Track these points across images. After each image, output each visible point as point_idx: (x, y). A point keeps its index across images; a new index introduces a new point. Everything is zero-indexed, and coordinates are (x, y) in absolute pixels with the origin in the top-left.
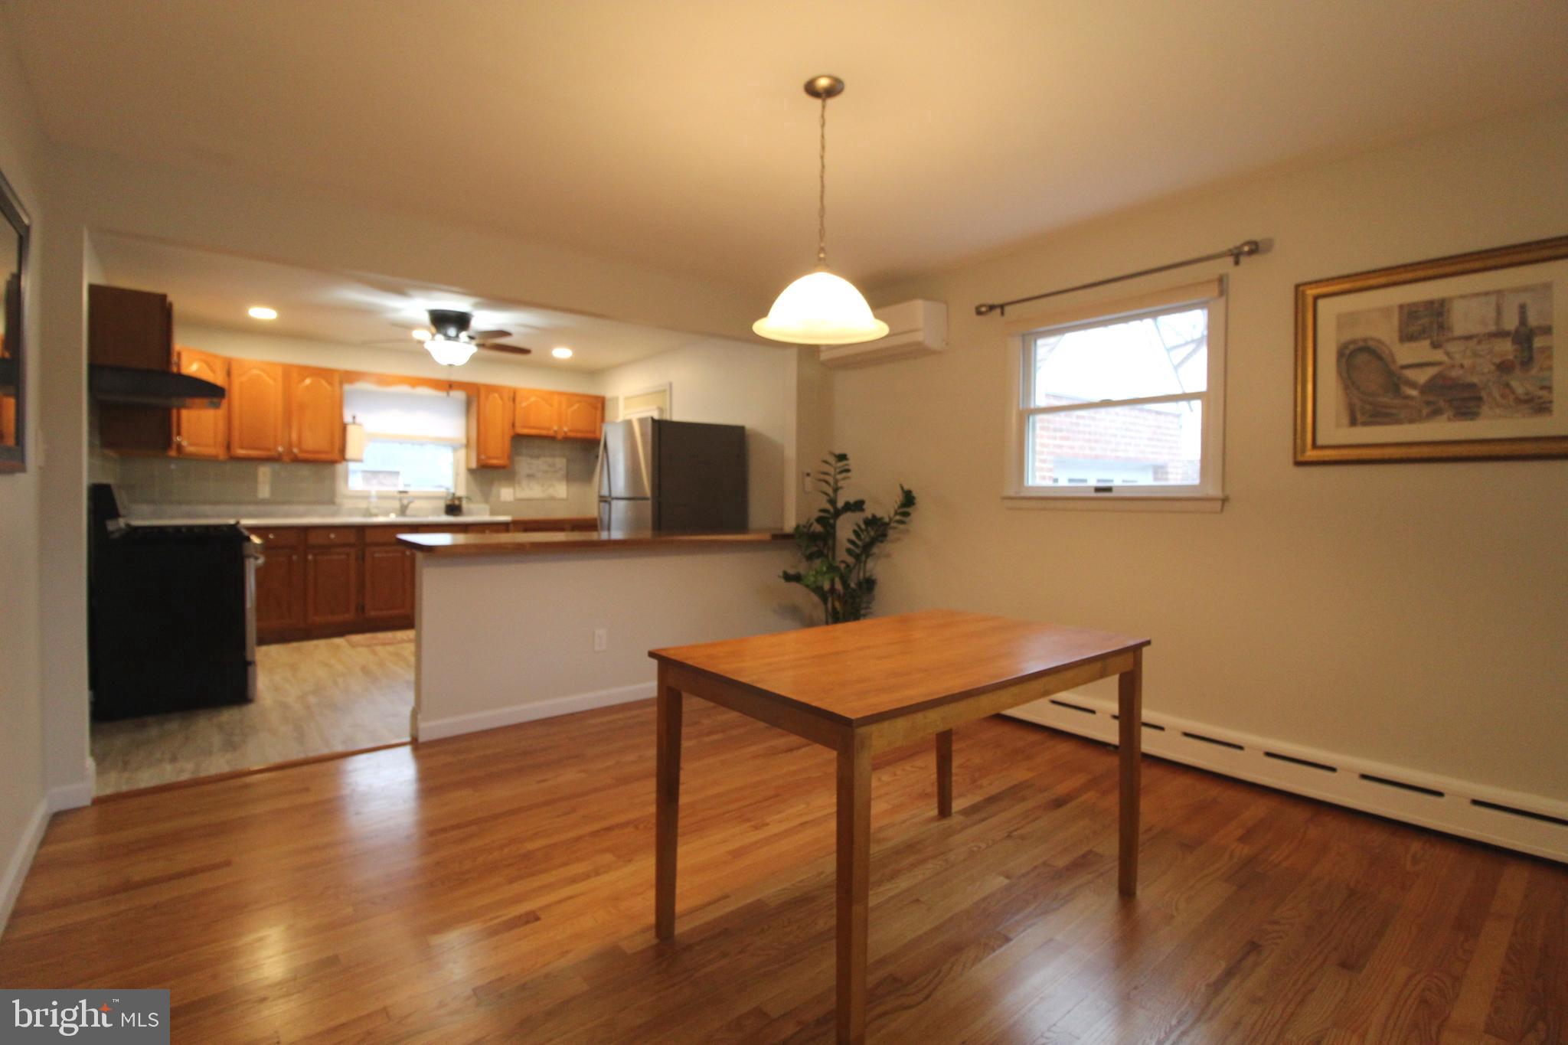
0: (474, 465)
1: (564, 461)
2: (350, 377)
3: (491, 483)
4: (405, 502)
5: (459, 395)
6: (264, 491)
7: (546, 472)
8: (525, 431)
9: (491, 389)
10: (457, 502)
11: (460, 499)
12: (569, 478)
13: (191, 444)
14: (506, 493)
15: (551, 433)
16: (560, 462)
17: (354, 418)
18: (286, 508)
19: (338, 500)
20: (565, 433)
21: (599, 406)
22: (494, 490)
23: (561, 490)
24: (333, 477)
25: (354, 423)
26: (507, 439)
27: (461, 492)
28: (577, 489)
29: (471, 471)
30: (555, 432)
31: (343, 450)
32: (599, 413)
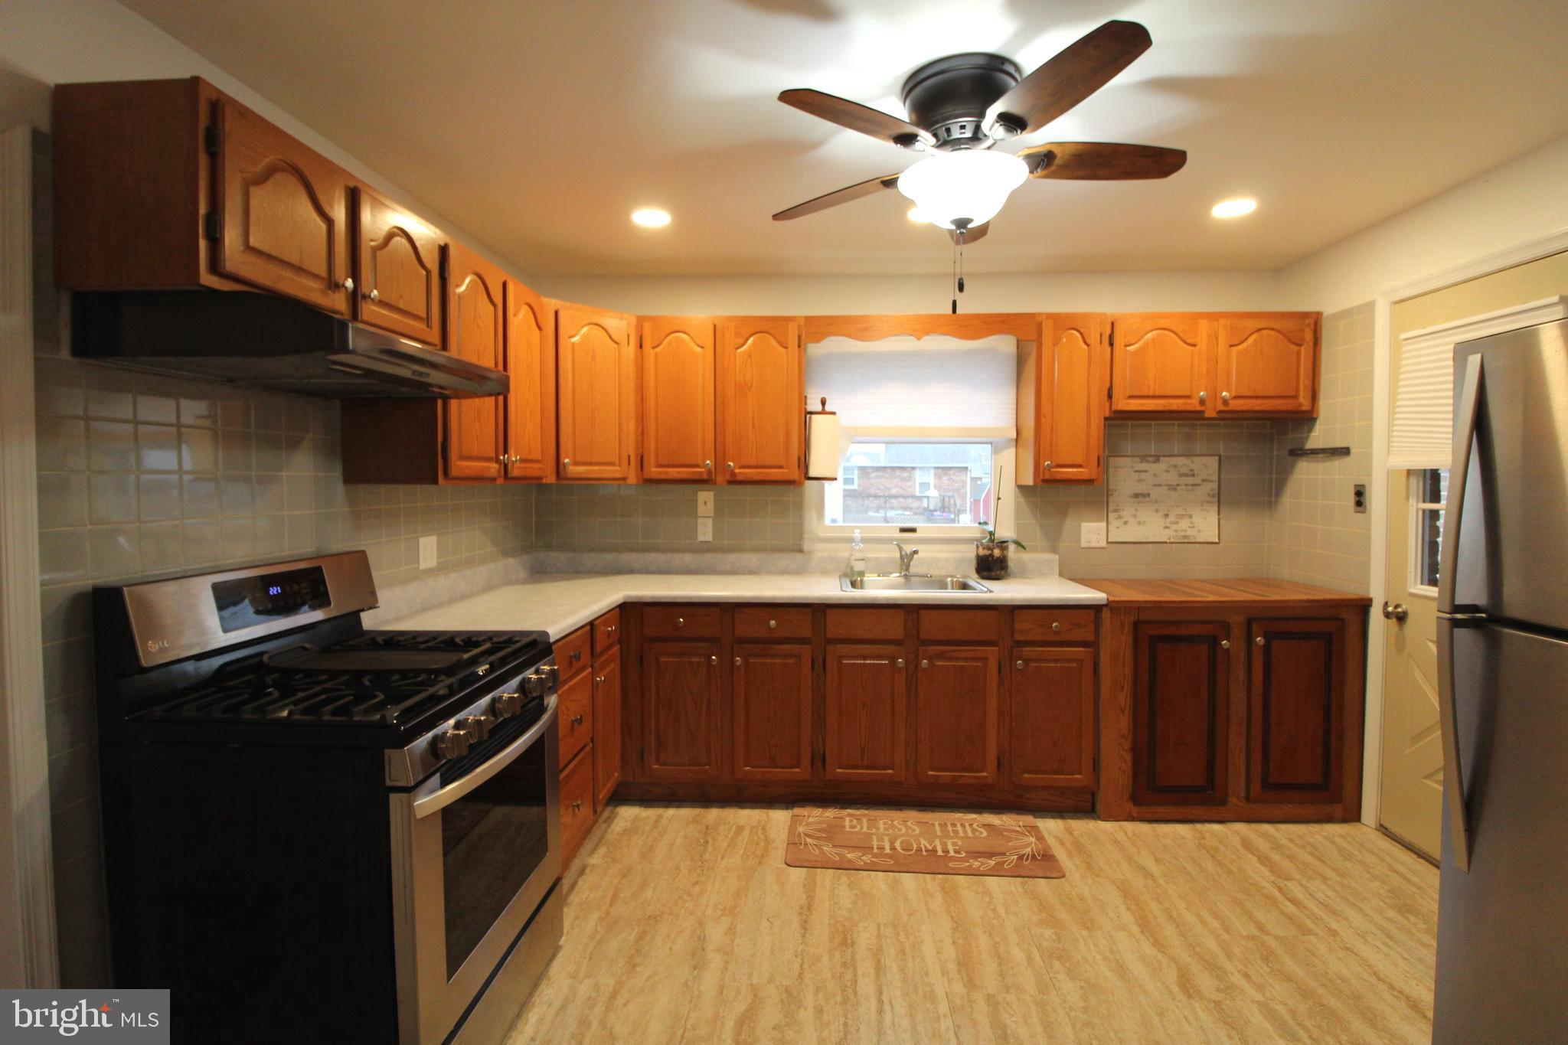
0: (1029, 481)
1: (1213, 462)
2: (818, 328)
3: (1063, 513)
4: (908, 549)
5: (1004, 344)
6: (705, 531)
7: (1173, 488)
8: (1135, 405)
9: (1065, 323)
10: (997, 552)
11: (1003, 545)
12: (1222, 499)
13: (576, 463)
14: (1092, 532)
15: (1193, 405)
16: (1207, 466)
17: (823, 402)
18: (732, 558)
19: (806, 546)
20: (1225, 402)
21: (1308, 335)
22: (1069, 523)
23: (1205, 524)
24: (799, 506)
25: (823, 412)
26: (1097, 423)
27: (1006, 532)
28: (1239, 522)
29: (1022, 488)
30: (1202, 402)
31: (804, 463)
32: (1305, 352)
